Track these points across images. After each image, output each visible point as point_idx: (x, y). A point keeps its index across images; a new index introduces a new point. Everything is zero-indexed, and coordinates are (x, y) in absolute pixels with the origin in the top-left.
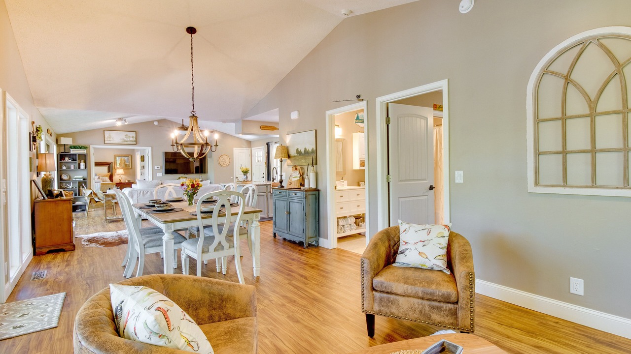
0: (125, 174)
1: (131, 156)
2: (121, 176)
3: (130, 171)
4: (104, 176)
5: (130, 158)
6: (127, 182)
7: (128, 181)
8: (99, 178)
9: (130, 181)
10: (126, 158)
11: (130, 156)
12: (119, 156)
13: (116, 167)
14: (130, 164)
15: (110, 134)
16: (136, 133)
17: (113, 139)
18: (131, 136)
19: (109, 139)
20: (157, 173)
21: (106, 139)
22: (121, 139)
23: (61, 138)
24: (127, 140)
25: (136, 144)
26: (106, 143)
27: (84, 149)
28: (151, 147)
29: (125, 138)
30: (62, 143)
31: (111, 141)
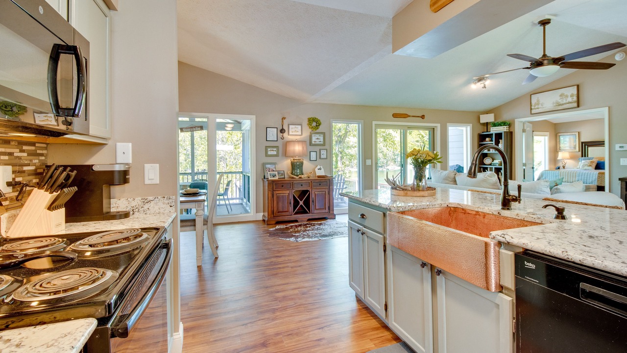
15: (538, 98)
16: (578, 86)
17: (542, 105)
18: (569, 94)
19: (537, 107)
20: (621, 159)
21: (532, 107)
22: (553, 103)
23: (481, 116)
24: (562, 103)
25: (578, 106)
26: (532, 113)
27: (504, 126)
28: (608, 108)
29: (560, 101)
30: (481, 122)
31: (540, 109)
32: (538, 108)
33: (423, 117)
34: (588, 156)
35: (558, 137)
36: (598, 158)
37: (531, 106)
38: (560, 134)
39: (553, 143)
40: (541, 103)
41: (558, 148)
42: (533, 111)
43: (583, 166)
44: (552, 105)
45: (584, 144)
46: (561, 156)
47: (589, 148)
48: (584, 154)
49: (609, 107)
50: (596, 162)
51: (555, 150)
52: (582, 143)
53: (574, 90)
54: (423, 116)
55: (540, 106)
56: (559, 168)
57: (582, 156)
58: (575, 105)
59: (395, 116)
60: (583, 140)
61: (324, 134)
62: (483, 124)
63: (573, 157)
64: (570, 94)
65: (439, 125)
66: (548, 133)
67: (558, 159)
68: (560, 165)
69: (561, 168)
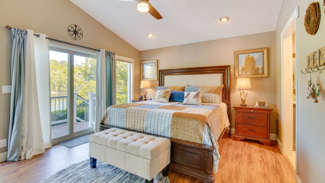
0: (253, 88)
1: (268, 50)
2: (246, 92)
3: (265, 82)
4: (209, 92)
5: (265, 55)
6: (257, 105)
7: (260, 103)
8: (197, 96)
9: (264, 104)
10: (256, 56)
11: (265, 52)
12: (243, 53)
13: (237, 74)
14: (266, 67)
34: (164, 86)
35: (142, 66)
36: (171, 87)
38: (143, 62)
39: (138, 71)
41: (142, 76)
43: (160, 96)
45: (161, 72)
46: (144, 84)
47: (165, 77)
48: (161, 83)
50: (170, 93)
51: (139, 78)
52: (160, 71)
57: (159, 86)
60: (160, 68)
63: (152, 87)
67: (141, 88)
68: (143, 94)
69: (143, 98)
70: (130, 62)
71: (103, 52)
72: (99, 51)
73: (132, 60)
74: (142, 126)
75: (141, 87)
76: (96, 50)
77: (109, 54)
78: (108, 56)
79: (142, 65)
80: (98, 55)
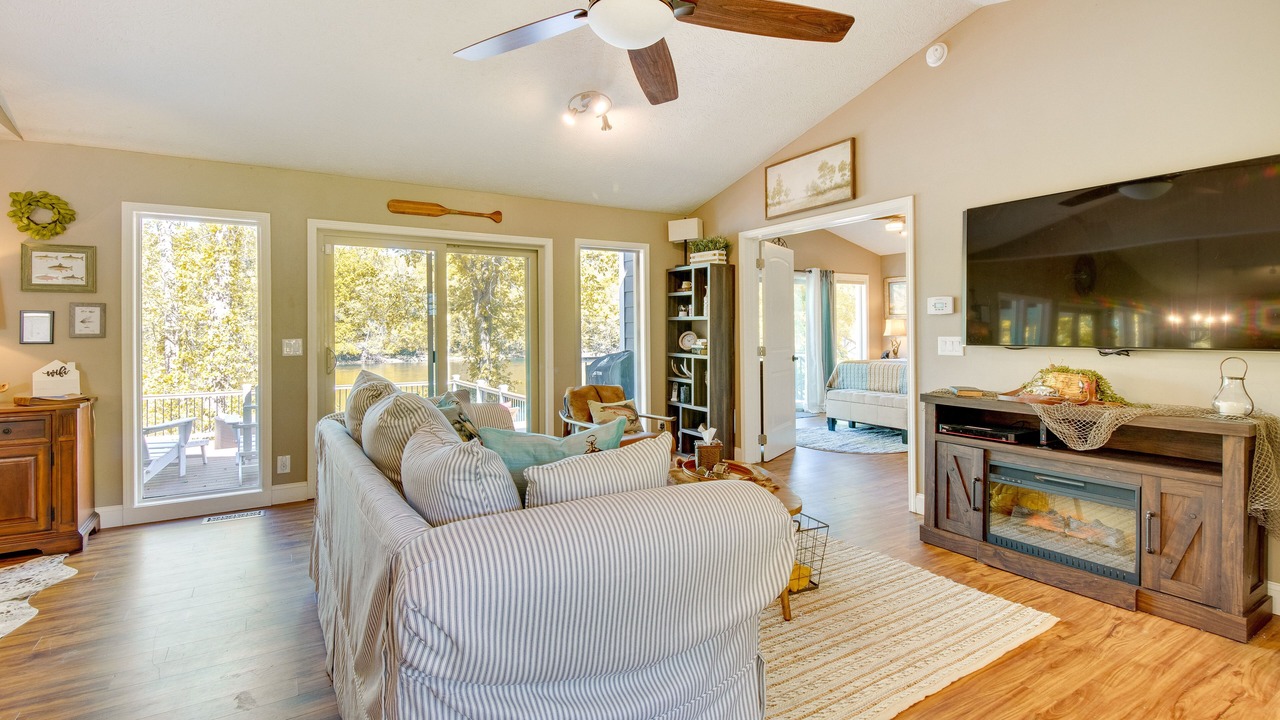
15: (779, 176)
16: (853, 141)
17: (786, 195)
18: (837, 164)
19: (777, 200)
20: (939, 338)
21: (769, 201)
22: (807, 190)
23: (670, 223)
24: (823, 187)
25: (854, 196)
26: (769, 215)
27: (715, 249)
28: (911, 198)
29: (819, 182)
30: (672, 238)
31: (783, 206)
32: (779, 203)
33: (496, 216)
37: (766, 198)
38: (890, 280)
39: (877, 300)
40: (784, 188)
41: (887, 310)
42: (772, 212)
44: (805, 194)
46: (891, 327)
49: (914, 197)
51: (881, 314)
53: (843, 154)
54: (498, 213)
55: (783, 198)
56: (887, 356)
58: (848, 192)
59: (398, 207)
61: (91, 253)
62: (676, 245)
64: (839, 163)
65: (548, 243)
66: (867, 277)
67: (885, 334)
68: (890, 348)
69: (891, 355)
70: (862, 283)
71: (816, 272)
72: (810, 271)
73: (866, 277)
74: (894, 386)
75: (887, 333)
76: (804, 271)
77: (826, 275)
78: (824, 279)
79: (887, 287)
80: (808, 278)
